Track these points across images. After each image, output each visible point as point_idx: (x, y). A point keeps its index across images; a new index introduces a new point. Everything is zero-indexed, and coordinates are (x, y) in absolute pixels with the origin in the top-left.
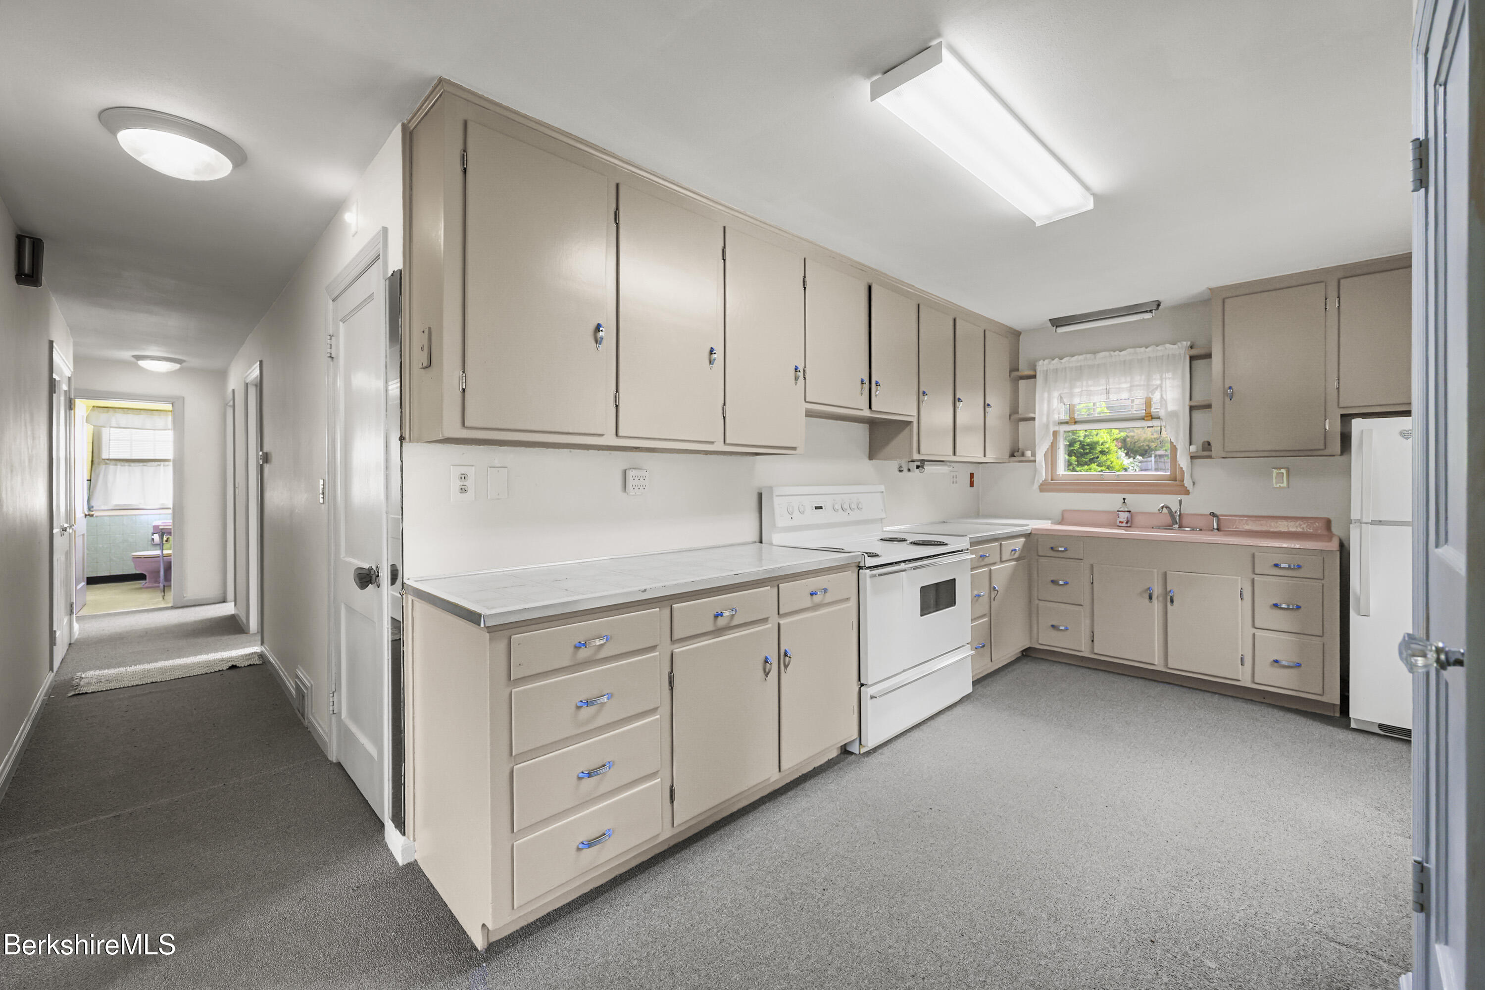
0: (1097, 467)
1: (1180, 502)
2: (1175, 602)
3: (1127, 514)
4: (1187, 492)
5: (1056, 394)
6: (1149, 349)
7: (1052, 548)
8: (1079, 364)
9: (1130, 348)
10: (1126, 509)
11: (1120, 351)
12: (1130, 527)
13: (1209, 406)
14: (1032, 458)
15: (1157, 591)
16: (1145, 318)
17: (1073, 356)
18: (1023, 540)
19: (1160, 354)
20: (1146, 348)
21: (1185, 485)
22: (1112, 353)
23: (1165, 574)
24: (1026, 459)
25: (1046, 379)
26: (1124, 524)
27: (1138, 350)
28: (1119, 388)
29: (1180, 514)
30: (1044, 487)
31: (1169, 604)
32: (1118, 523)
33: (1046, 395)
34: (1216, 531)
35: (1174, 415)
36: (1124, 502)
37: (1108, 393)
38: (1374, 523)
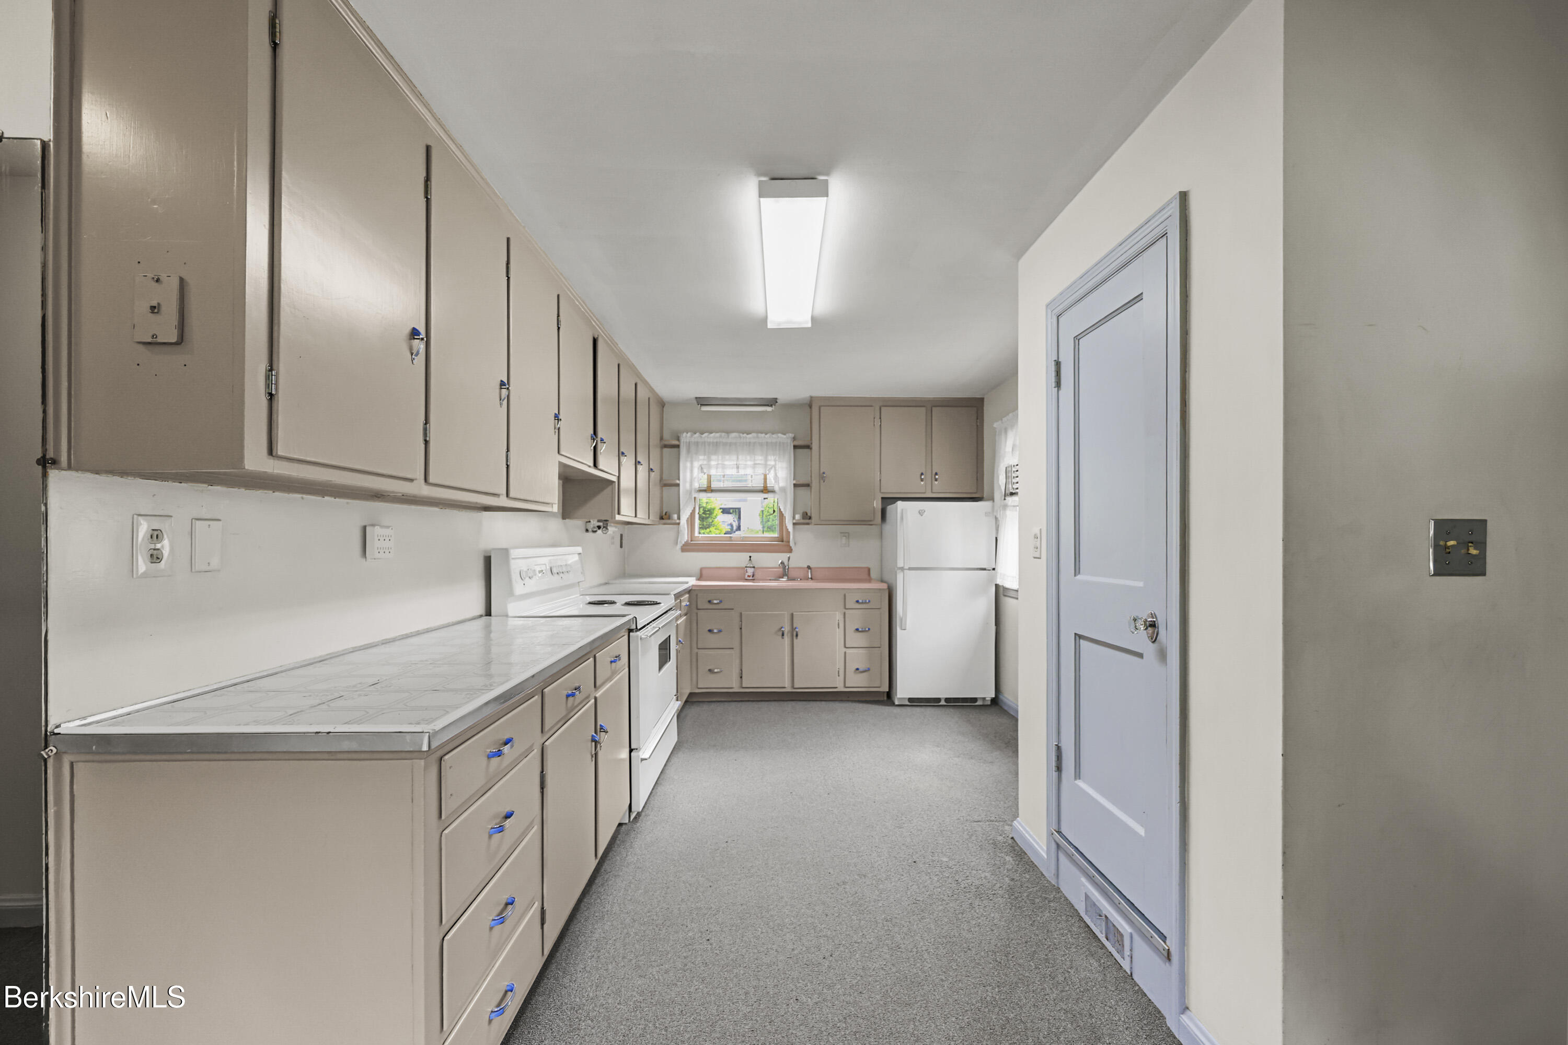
0: (715, 530)
1: (789, 558)
2: (799, 637)
3: (753, 569)
4: (790, 551)
5: (696, 464)
6: (768, 436)
7: (709, 602)
8: (715, 441)
9: (754, 432)
10: (751, 566)
11: (748, 434)
12: (754, 580)
13: (808, 485)
14: (678, 521)
15: (787, 629)
16: (768, 410)
17: (711, 433)
18: (687, 596)
19: (774, 441)
20: (766, 434)
21: (791, 545)
22: (741, 434)
23: (792, 615)
24: (673, 522)
25: (688, 451)
26: (751, 578)
27: (760, 435)
28: (746, 465)
29: (788, 567)
30: (686, 548)
31: (795, 638)
32: (746, 577)
33: (688, 464)
34: (810, 579)
35: (783, 490)
36: (750, 560)
37: (738, 468)
38: (910, 569)
